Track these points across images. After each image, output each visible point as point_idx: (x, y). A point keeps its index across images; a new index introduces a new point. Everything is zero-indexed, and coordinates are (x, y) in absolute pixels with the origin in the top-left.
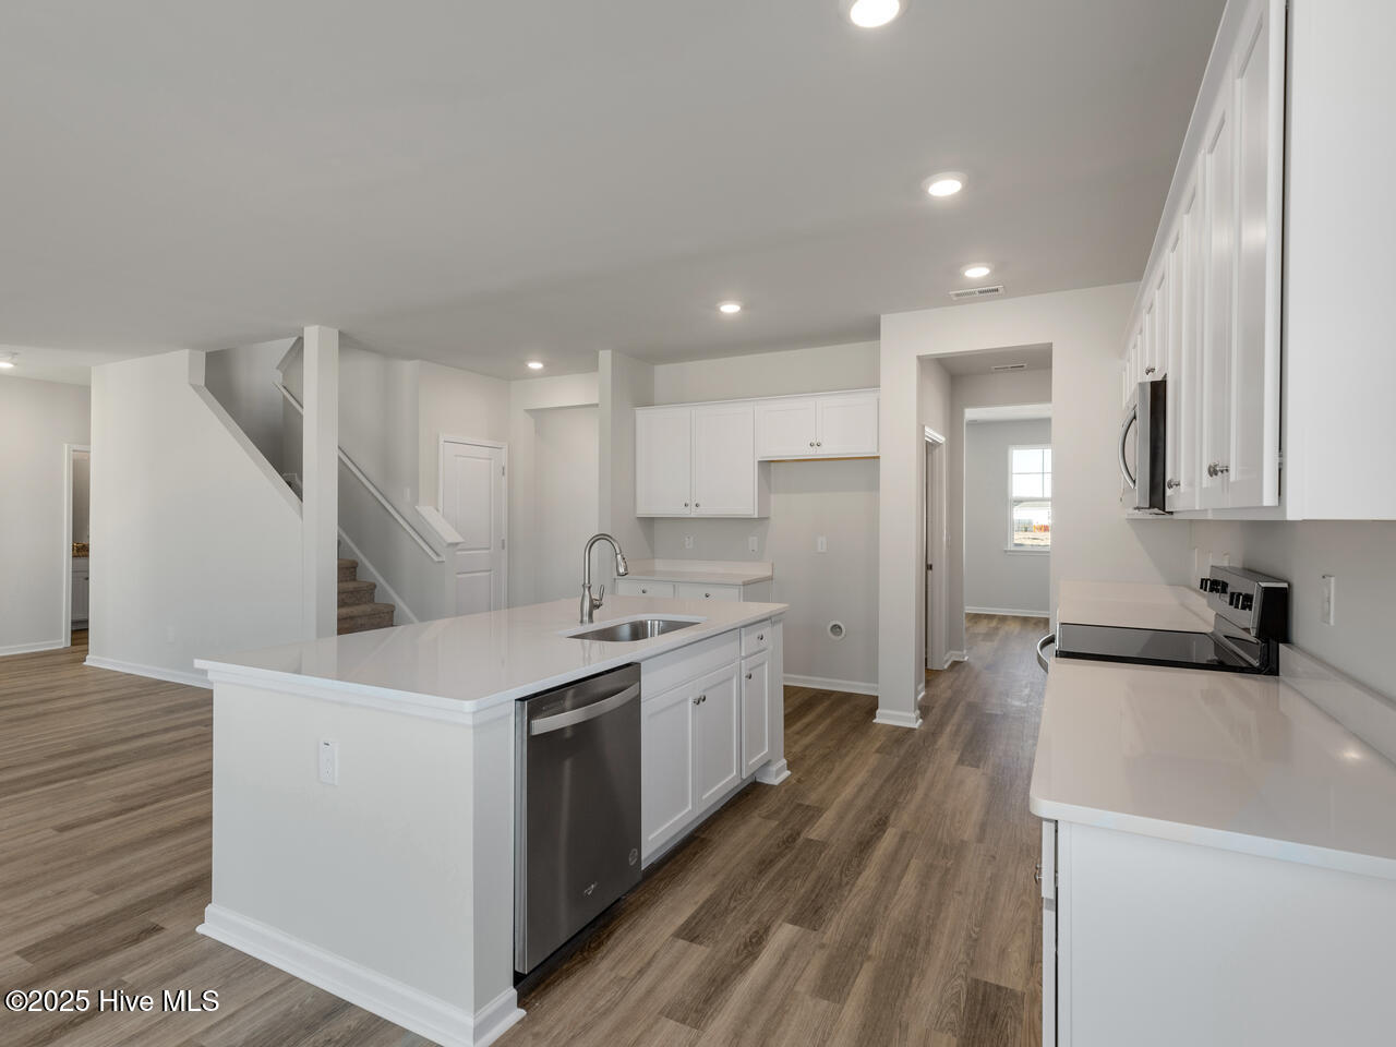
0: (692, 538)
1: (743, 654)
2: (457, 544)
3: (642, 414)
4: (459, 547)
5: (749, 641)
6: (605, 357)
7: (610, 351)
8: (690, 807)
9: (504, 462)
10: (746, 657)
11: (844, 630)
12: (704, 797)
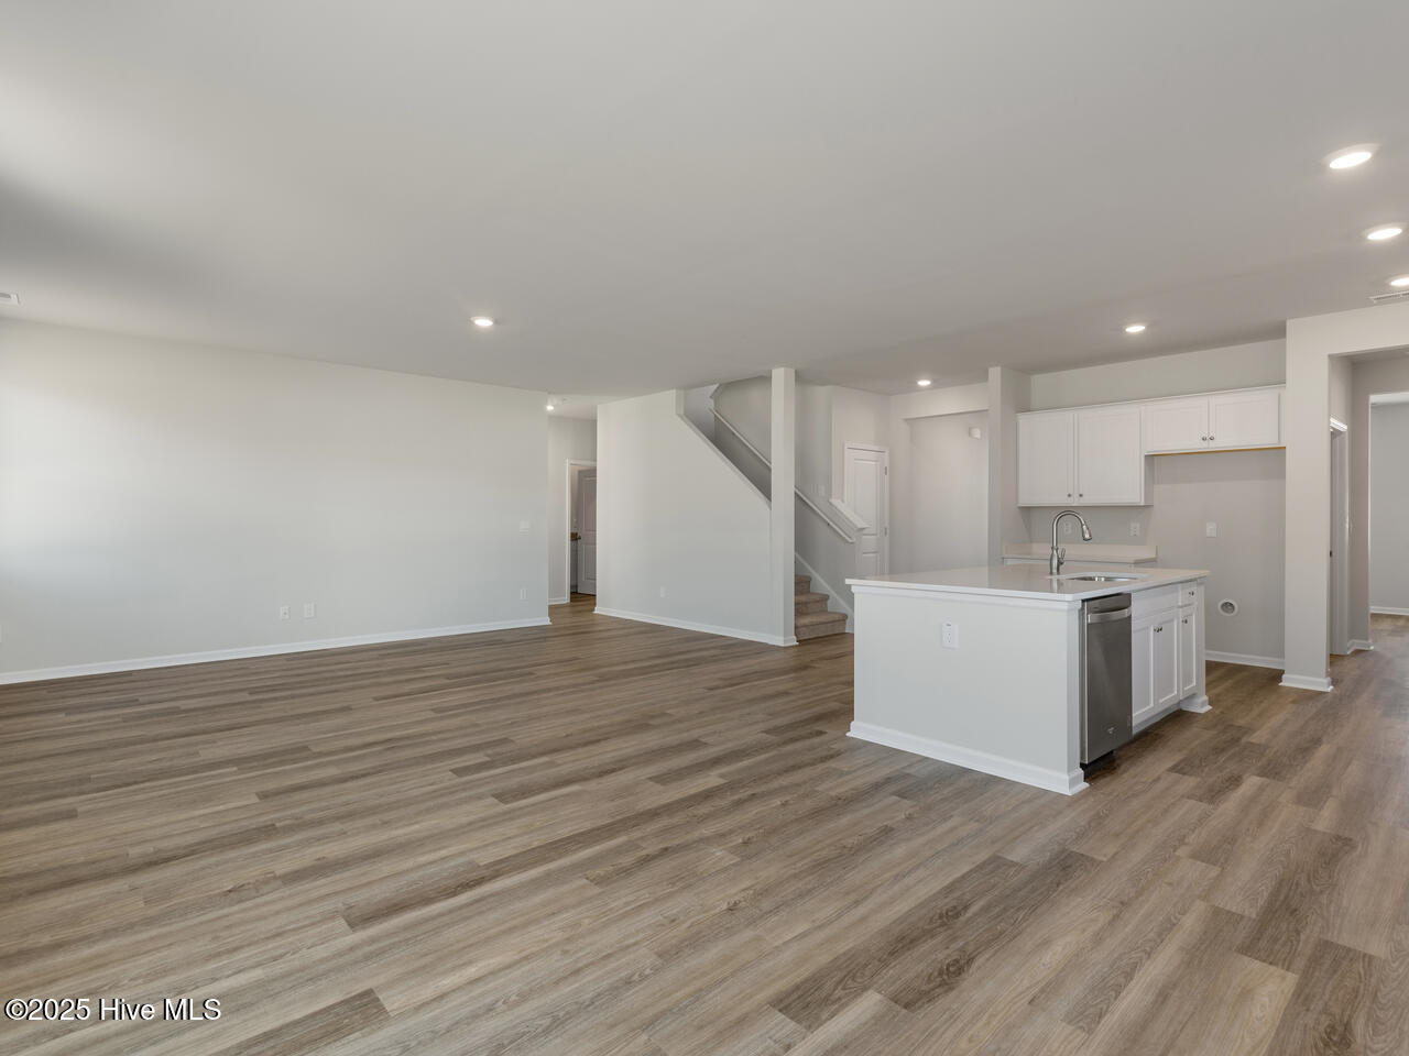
0: (1070, 526)
1: (1180, 604)
2: (863, 529)
3: (1023, 419)
4: (865, 532)
5: (1181, 597)
6: (995, 373)
7: (999, 368)
8: (1152, 705)
9: (887, 465)
10: (1181, 607)
11: (1236, 607)
12: (1161, 701)
